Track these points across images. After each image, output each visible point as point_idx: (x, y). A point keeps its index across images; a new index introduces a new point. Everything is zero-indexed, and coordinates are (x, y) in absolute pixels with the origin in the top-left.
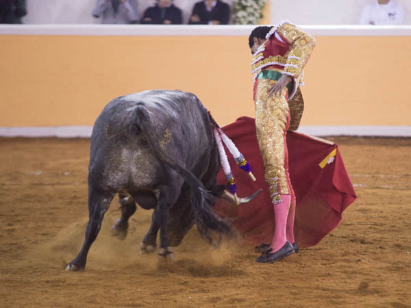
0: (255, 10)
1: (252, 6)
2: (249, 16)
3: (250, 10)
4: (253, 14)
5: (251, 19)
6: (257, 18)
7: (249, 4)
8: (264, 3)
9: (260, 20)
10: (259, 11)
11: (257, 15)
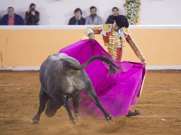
0: (134, 19)
1: (133, 17)
2: (131, 21)
3: (132, 19)
4: (133, 21)
5: (132, 22)
6: (135, 22)
7: (131, 17)
8: (137, 16)
9: (136, 23)
10: (135, 19)
11: (135, 21)
